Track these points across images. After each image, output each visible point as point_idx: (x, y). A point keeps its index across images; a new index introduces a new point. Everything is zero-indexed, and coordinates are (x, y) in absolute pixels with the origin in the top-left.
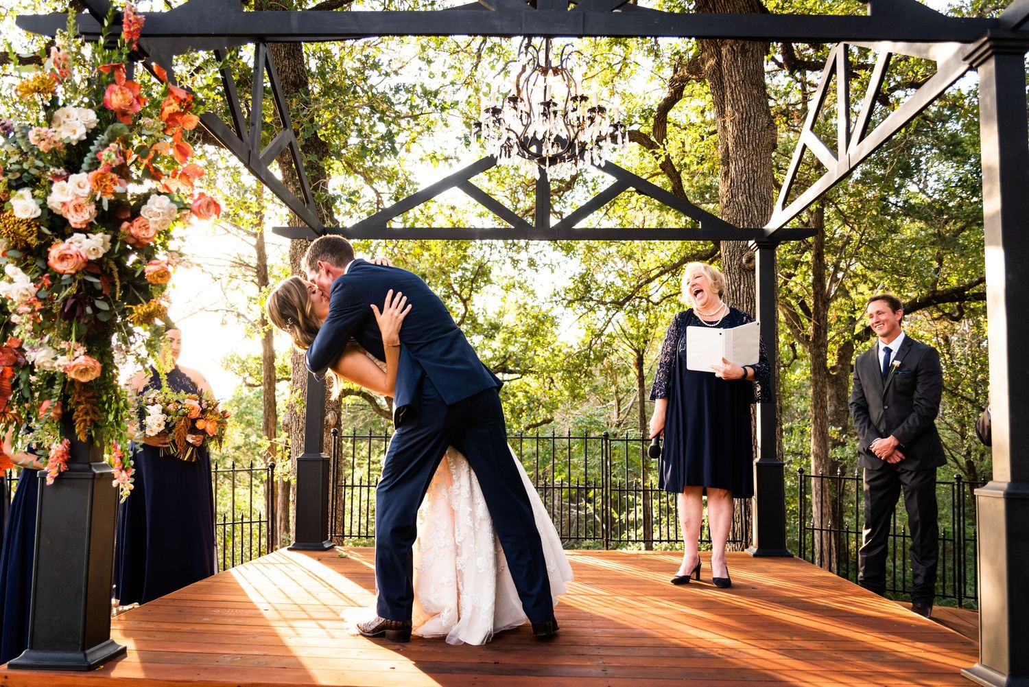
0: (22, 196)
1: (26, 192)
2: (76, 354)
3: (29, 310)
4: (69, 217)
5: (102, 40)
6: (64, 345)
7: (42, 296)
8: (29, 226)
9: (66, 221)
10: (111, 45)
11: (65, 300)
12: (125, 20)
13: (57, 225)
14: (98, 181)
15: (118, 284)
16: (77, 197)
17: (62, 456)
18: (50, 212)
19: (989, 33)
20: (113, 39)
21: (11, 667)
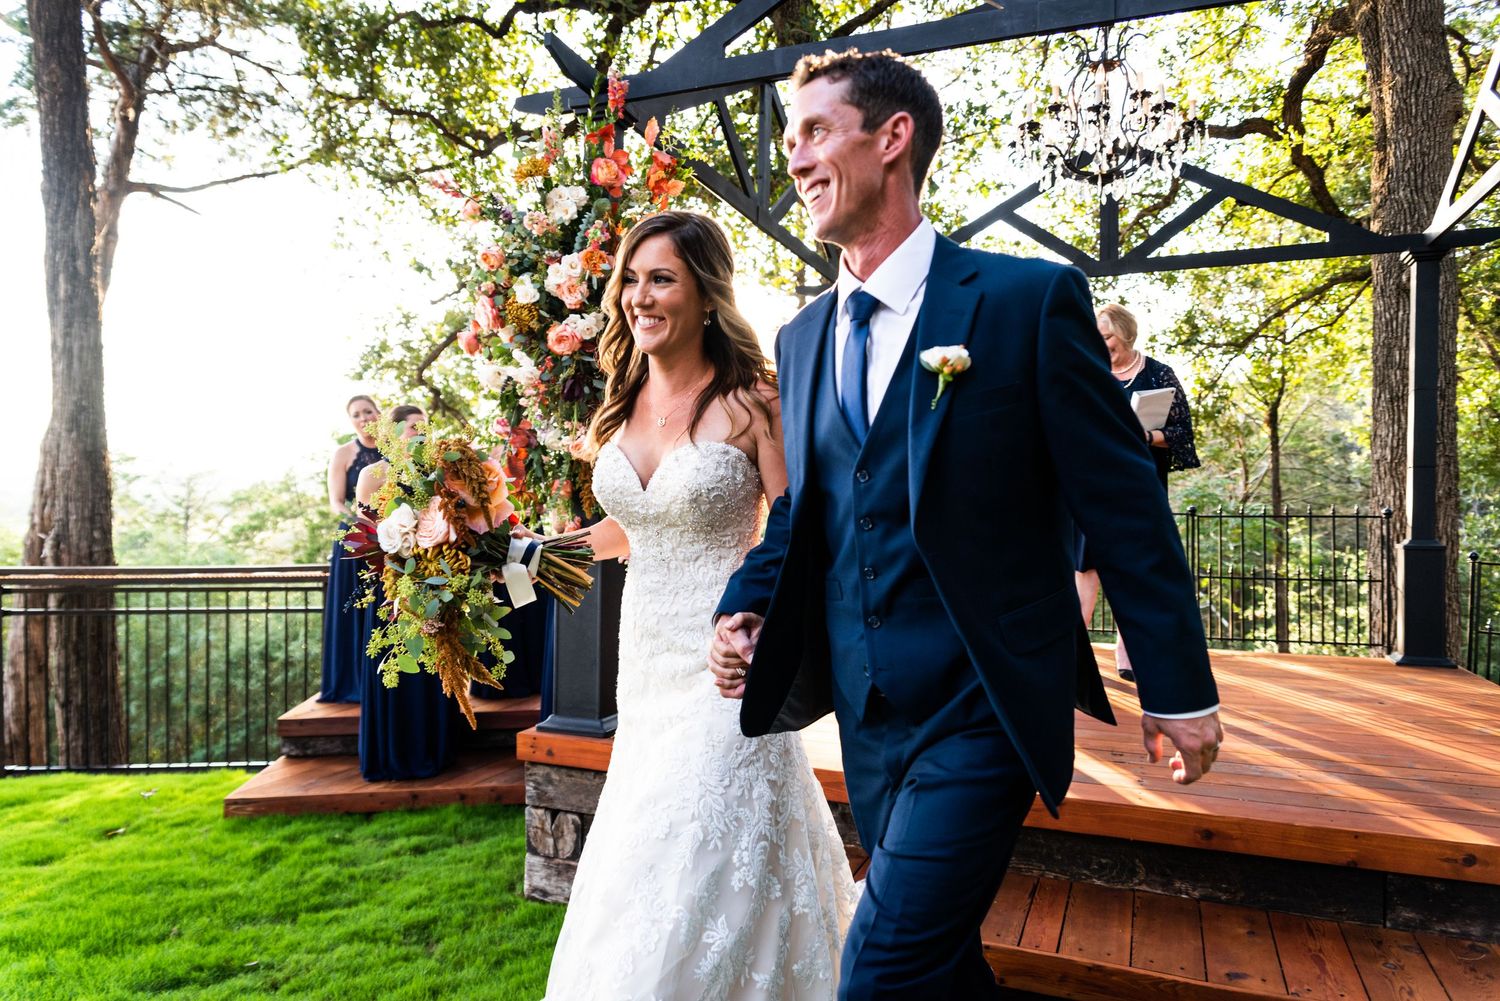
0: (522, 282)
1: (526, 277)
2: (579, 434)
3: (535, 392)
4: (564, 299)
5: (590, 113)
6: (567, 425)
7: (545, 378)
8: (530, 311)
9: (562, 303)
10: (599, 117)
11: (565, 381)
12: (610, 88)
13: (554, 308)
14: (588, 260)
16: (570, 277)
18: (548, 295)
20: (600, 109)
21: (540, 729)
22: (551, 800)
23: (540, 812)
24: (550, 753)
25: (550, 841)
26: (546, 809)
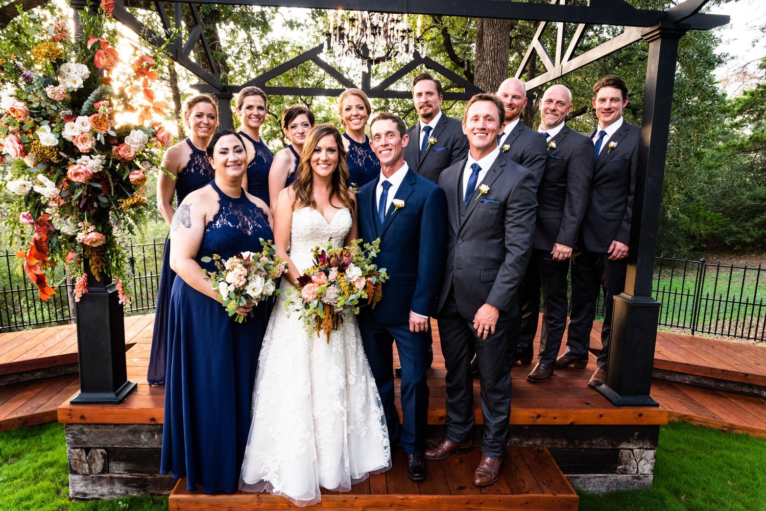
0: (44, 130)
1: (45, 126)
2: (90, 231)
3: (56, 204)
4: (78, 146)
6: (80, 224)
7: (64, 195)
9: (76, 148)
11: (80, 199)
14: (96, 124)
15: (112, 185)
16: (82, 132)
17: (84, 284)
18: (65, 141)
19: (660, 24)
21: (73, 403)
22: (85, 443)
23: (77, 450)
24: (82, 417)
25: (86, 466)
26: (81, 448)
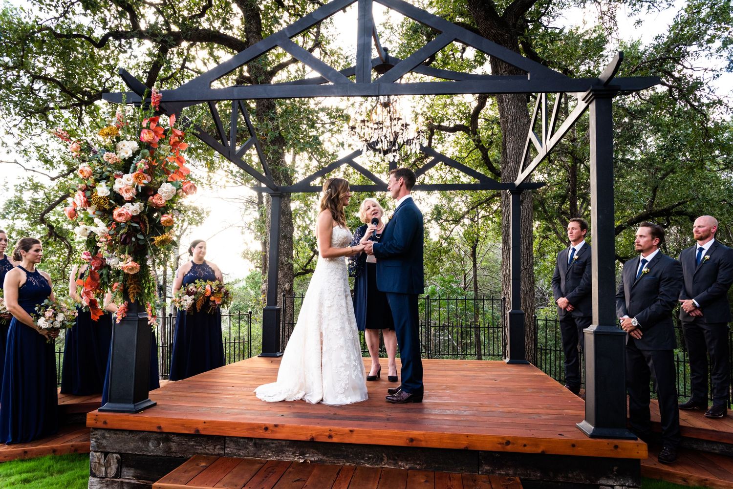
0: (101, 186)
1: (103, 183)
2: (128, 260)
3: (105, 240)
4: (123, 195)
5: (142, 107)
6: (122, 256)
7: (111, 233)
8: (105, 200)
9: (122, 197)
10: (146, 108)
11: (122, 235)
12: (152, 96)
13: (118, 199)
14: (137, 177)
15: (148, 226)
16: (127, 185)
17: (124, 310)
18: (115, 192)
19: (591, 87)
20: (147, 105)
21: (100, 411)
22: (105, 447)
23: (98, 454)
24: (105, 423)
25: (103, 469)
26: (102, 452)
